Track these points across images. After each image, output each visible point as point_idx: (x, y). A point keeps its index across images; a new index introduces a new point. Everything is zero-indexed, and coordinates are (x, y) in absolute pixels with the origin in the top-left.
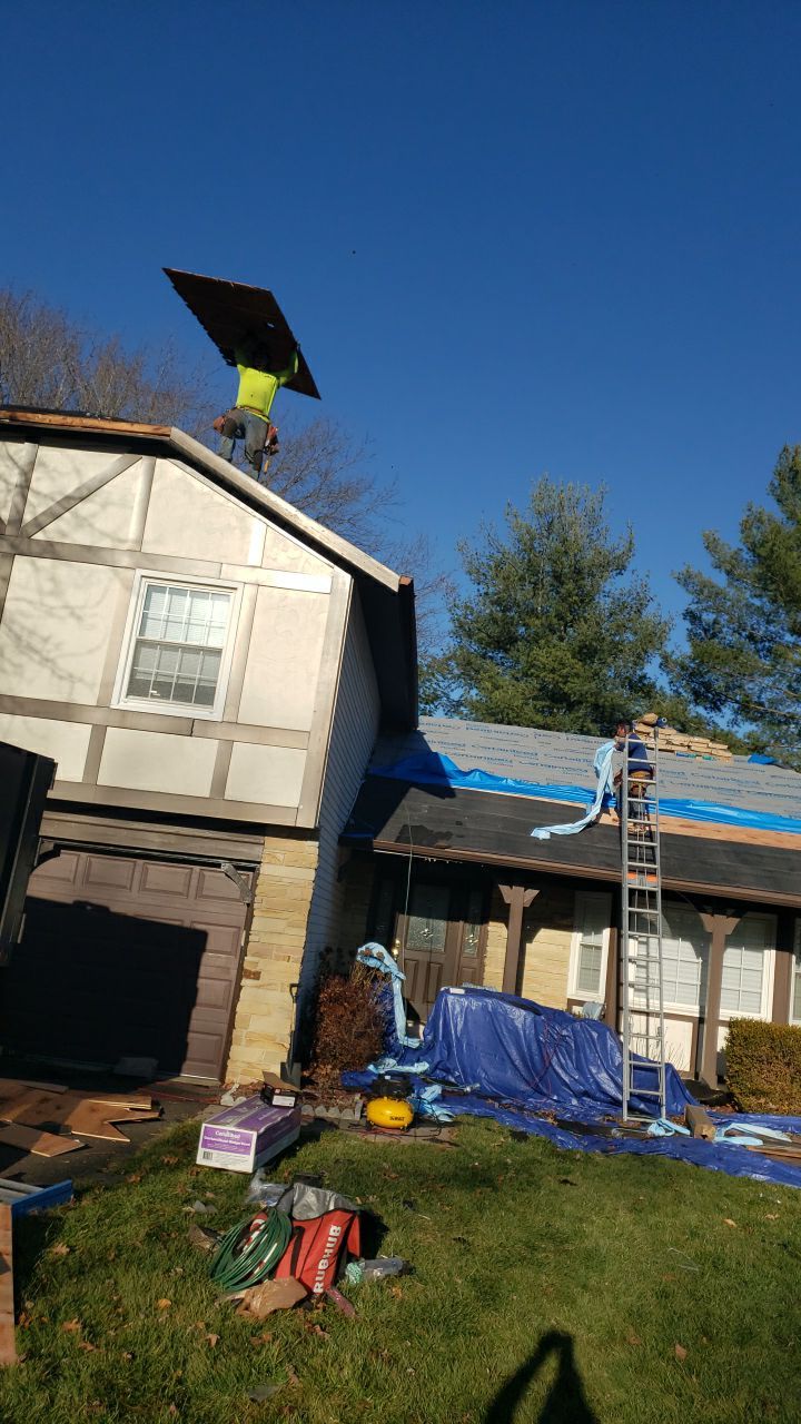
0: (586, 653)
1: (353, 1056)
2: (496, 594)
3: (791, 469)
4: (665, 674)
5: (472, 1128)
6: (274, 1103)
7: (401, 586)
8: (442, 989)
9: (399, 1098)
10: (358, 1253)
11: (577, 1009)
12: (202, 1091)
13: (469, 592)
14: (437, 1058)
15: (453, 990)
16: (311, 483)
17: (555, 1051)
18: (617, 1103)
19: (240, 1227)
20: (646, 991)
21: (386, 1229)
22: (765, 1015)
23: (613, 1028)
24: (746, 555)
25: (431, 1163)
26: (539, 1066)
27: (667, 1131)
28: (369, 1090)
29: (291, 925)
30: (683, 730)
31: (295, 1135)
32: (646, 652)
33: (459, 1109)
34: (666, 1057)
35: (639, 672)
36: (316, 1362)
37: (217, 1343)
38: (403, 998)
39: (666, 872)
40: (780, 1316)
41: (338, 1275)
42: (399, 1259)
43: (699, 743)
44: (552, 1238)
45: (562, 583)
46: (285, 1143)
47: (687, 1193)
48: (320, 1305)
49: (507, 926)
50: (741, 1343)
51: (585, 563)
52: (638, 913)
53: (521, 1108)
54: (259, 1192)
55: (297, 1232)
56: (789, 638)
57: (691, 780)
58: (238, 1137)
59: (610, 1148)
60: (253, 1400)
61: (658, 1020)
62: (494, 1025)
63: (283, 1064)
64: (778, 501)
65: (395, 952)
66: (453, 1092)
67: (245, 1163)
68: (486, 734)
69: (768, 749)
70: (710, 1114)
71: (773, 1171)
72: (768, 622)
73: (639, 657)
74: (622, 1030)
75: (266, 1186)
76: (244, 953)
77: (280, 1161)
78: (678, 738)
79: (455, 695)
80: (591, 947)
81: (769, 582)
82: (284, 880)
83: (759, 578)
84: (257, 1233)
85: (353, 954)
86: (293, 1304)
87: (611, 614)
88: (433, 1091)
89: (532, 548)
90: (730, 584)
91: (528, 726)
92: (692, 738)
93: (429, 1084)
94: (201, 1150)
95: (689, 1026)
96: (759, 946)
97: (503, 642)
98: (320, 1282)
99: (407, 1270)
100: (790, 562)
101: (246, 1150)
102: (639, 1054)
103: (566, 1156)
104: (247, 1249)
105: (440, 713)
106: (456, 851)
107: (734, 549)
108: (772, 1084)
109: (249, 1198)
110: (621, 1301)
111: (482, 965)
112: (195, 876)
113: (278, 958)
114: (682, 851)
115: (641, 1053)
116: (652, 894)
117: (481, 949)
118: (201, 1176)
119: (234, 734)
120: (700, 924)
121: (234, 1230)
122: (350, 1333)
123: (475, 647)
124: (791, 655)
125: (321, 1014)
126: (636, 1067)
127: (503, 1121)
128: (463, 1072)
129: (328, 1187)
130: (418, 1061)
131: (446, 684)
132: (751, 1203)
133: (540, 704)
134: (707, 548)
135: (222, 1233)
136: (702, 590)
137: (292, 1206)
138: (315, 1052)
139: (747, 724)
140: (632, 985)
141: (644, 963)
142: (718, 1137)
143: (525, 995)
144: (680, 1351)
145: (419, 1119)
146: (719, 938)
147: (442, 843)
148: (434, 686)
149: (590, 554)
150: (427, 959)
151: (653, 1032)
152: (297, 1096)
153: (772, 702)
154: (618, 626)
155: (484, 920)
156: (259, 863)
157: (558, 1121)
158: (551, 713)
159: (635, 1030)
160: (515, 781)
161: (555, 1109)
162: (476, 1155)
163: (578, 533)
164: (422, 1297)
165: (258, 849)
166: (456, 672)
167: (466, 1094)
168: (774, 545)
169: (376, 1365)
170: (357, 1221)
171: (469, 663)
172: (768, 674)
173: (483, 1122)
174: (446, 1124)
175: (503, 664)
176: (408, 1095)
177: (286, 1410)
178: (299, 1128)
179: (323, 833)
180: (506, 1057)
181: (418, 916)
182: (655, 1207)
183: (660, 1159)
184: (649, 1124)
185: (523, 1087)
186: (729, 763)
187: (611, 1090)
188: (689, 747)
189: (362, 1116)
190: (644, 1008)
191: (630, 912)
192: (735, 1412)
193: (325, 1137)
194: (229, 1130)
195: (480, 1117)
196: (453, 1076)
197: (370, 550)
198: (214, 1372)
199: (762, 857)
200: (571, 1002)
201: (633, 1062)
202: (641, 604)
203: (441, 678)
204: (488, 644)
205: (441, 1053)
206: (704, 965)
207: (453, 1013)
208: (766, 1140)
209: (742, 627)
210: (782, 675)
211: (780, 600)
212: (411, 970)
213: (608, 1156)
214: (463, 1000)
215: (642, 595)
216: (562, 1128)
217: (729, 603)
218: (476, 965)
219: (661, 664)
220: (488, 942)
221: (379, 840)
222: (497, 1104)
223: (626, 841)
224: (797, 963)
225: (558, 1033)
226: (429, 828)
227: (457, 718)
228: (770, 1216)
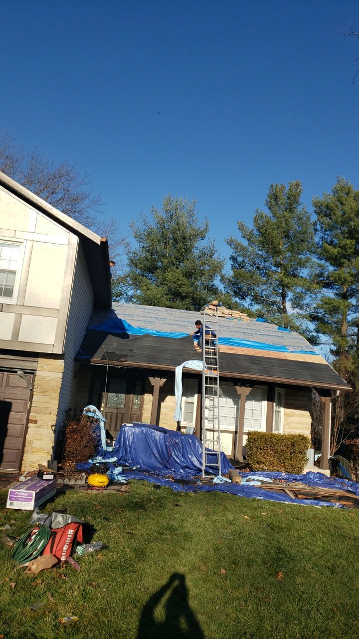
0: (188, 275)
1: (82, 456)
2: (147, 247)
3: (274, 195)
4: (222, 284)
5: (136, 485)
6: (44, 478)
7: (102, 242)
8: (123, 424)
9: (103, 473)
10: (82, 542)
11: (183, 431)
12: (10, 476)
13: (135, 246)
14: (121, 455)
15: (127, 425)
16: (60, 195)
17: (173, 449)
18: (200, 470)
19: (27, 534)
20: (213, 421)
21: (96, 531)
22: (263, 429)
23: (199, 438)
24: (256, 232)
25: (117, 501)
26: (166, 456)
27: (221, 481)
28: (89, 471)
29: (51, 398)
30: (230, 308)
31: (54, 492)
32: (214, 275)
33: (130, 477)
34: (221, 449)
35: (211, 283)
36: (62, 590)
37: (15, 586)
38: (105, 430)
39: (221, 369)
40: (265, 553)
41: (72, 552)
42: (101, 543)
43: (236, 313)
44: (170, 529)
45: (177, 243)
46: (49, 496)
47: (229, 506)
48: (64, 566)
49: (152, 395)
50: (249, 566)
51: (187, 235)
52: (209, 387)
53: (158, 475)
54: (36, 519)
55: (53, 534)
56: (274, 268)
57: (232, 329)
58: (26, 494)
59: (196, 490)
60: (31, 609)
61: (218, 433)
62: (146, 438)
63: (49, 462)
64: (270, 208)
65: (102, 409)
66: (128, 470)
67: (30, 506)
68: (144, 310)
69: (265, 316)
70: (240, 473)
71: (265, 495)
72: (265, 261)
73: (211, 276)
74: (202, 439)
75: (39, 516)
76: (29, 412)
77: (47, 504)
78: (227, 311)
79: (130, 293)
80: (189, 403)
81: (265, 244)
82: (48, 378)
83: (261, 242)
84: (34, 536)
85: (82, 411)
86: (51, 566)
87: (199, 257)
88: (119, 469)
89: (164, 227)
90: (249, 245)
91: (163, 307)
92: (233, 311)
93: (117, 467)
94: (9, 502)
95: (231, 436)
96: (260, 400)
97: (152, 269)
98: (64, 555)
99: (104, 547)
100: (274, 236)
101: (30, 500)
102: (210, 448)
103: (178, 494)
104: (30, 544)
105: (123, 301)
106: (130, 363)
107: (251, 229)
108: (265, 458)
109: (32, 521)
110: (198, 553)
111: (141, 414)
112: (5, 377)
113: (45, 414)
114: (229, 360)
115: (211, 448)
116: (215, 379)
117: (141, 406)
118: (8, 514)
119: (22, 311)
120: (236, 390)
121: (23, 536)
122: (77, 576)
123: (139, 271)
124: (274, 276)
125: (67, 438)
126: (208, 454)
127: (150, 481)
128: (133, 461)
129: (69, 514)
130: (112, 457)
131: (126, 288)
132: (255, 509)
133: (168, 297)
134: (239, 229)
135: (18, 538)
136: (237, 247)
137: (51, 523)
138: (64, 455)
139: (256, 305)
140: (206, 419)
141: (212, 409)
142: (243, 482)
143: (160, 425)
144: (223, 571)
145: (112, 482)
146: (243, 397)
147: (123, 359)
148: (120, 289)
149: (189, 230)
150: (116, 412)
151: (216, 439)
152: (55, 475)
153: (267, 296)
154: (202, 263)
155: (142, 393)
156: (36, 370)
157: (174, 479)
158: (173, 301)
159: (208, 438)
160: (156, 331)
161: (173, 475)
162: (137, 496)
163: (184, 220)
164: (111, 558)
165: (35, 364)
166: (130, 282)
167: (134, 470)
168: (267, 228)
169: (89, 589)
170: (81, 527)
171: (136, 279)
172: (265, 284)
173: (141, 482)
174: (124, 484)
175: (151, 279)
176: (107, 471)
177: (47, 613)
178: (55, 490)
179: (66, 356)
180: (151, 453)
181: (112, 393)
182: (215, 513)
183: (218, 493)
184: (214, 478)
185: (159, 466)
186: (248, 321)
187: (197, 464)
188: (231, 315)
189: (85, 483)
190: (212, 428)
191: (206, 387)
192: (245, 593)
193: (68, 492)
194: (22, 492)
195: (139, 480)
196: (128, 463)
197: (88, 226)
198: (13, 599)
199: (260, 361)
200: (181, 428)
201: (207, 452)
202: (212, 253)
203: (123, 285)
204: (145, 270)
205: (122, 453)
206: (238, 408)
207: (128, 435)
208: (263, 482)
209: (254, 263)
210: (271, 284)
211: (270, 252)
212: (109, 417)
213: (195, 493)
214: (132, 429)
215: (212, 249)
216: (176, 482)
217: (249, 253)
218: (138, 413)
219: (221, 280)
220: (144, 403)
221: (94, 359)
222: (147, 474)
223: (204, 356)
224: (276, 406)
225: (174, 441)
226: (117, 353)
227: (131, 303)
228: (264, 514)
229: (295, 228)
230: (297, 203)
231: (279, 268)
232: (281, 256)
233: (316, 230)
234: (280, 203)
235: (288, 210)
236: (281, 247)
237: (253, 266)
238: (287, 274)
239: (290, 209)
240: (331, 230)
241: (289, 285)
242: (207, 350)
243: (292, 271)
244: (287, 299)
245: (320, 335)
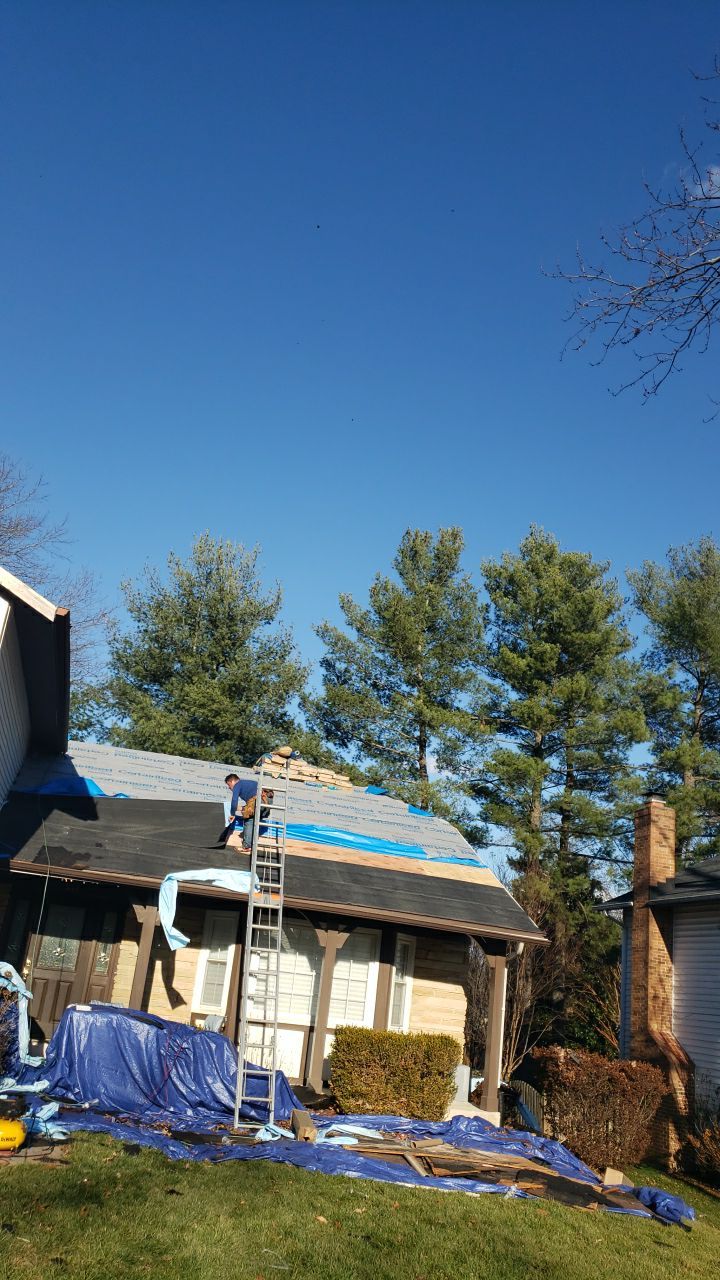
0: (235, 691)
2: (155, 632)
3: (412, 550)
4: (302, 713)
5: (86, 1145)
7: (57, 617)
8: (69, 1007)
9: (13, 1117)
11: (199, 1023)
13: (130, 628)
14: (58, 1075)
15: (80, 1007)
17: (175, 1064)
18: (230, 1111)
20: (264, 1003)
22: (367, 1022)
23: (231, 1039)
24: (373, 617)
25: (38, 1184)
26: (158, 1079)
27: (274, 1136)
30: (316, 762)
32: (287, 693)
33: (75, 1126)
34: (278, 1065)
35: (280, 710)
38: (29, 1017)
39: (288, 891)
43: (326, 775)
44: (151, 1250)
45: (217, 627)
47: (286, 1194)
49: (138, 944)
51: (238, 612)
52: (261, 930)
53: (137, 1122)
56: (405, 688)
57: (317, 807)
59: (218, 1155)
61: (272, 1030)
62: (117, 1039)
64: (401, 574)
65: (26, 971)
66: (71, 1109)
69: (384, 782)
70: (314, 1118)
71: (363, 1168)
72: (390, 674)
73: (281, 697)
74: (240, 1041)
78: (309, 769)
79: (108, 724)
80: (216, 963)
81: (391, 640)
83: (383, 636)
87: (259, 658)
88: (50, 1109)
89: (191, 593)
90: (360, 640)
91: (172, 754)
92: (320, 770)
93: (47, 1102)
95: (300, 1036)
96: (366, 959)
97: (160, 676)
100: (408, 626)
102: (254, 1063)
103: (176, 1167)
105: (92, 739)
106: (94, 872)
107: (364, 611)
108: (369, 1085)
111: (111, 983)
114: (305, 872)
115: (256, 1062)
116: (275, 912)
117: (112, 968)
120: (315, 938)
123: (132, 679)
124: (405, 703)
126: (249, 1076)
127: (118, 1136)
128: (83, 1088)
130: (39, 1079)
131: (101, 712)
132: (342, 1199)
133: (189, 734)
134: (342, 607)
136: (337, 643)
139: (368, 759)
140: (250, 998)
141: (264, 977)
142: (318, 1138)
143: (150, 1010)
145: (32, 1138)
146: (330, 953)
147: (79, 864)
148: (90, 714)
149: (243, 604)
150: (57, 978)
151: (267, 1042)
153: (389, 742)
154: (263, 668)
155: (117, 938)
157: (173, 1132)
158: (199, 744)
159: (250, 1040)
161: (171, 1121)
162: (85, 1171)
163: (233, 584)
166: (111, 701)
167: (84, 1110)
168: (396, 609)
171: (124, 694)
172: (387, 717)
173: (98, 1138)
174: (60, 1142)
175: (157, 696)
176: (22, 1114)
180: (126, 1072)
181: (51, 935)
182: (254, 1209)
183: (264, 1163)
184: (257, 1130)
185: (142, 1100)
186: (351, 793)
187: (224, 1098)
188: (317, 777)
190: (260, 1018)
195: (94, 1133)
196: (72, 1092)
199: (371, 877)
200: (195, 1016)
201: (246, 1071)
202: (285, 651)
203: (96, 706)
204: (145, 677)
205: (62, 1072)
206: (317, 977)
207: (78, 1031)
208: (360, 1138)
209: (368, 676)
210: (398, 719)
211: (399, 656)
212: (40, 989)
213: (215, 1164)
214: (89, 1016)
215: (286, 643)
216: (175, 1139)
217: (358, 655)
218: (105, 983)
219: (300, 704)
220: (120, 961)
221: (17, 861)
222: (113, 1119)
223: (255, 862)
224: (397, 974)
225: (179, 1046)
226: (69, 849)
227: (108, 744)
228: (358, 1210)
229: (448, 613)
230: (453, 569)
231: (416, 689)
232: (419, 666)
233: (487, 621)
234: (421, 566)
235: (435, 580)
236: (420, 648)
237: (366, 682)
238: (430, 701)
239: (440, 578)
240: (516, 623)
241: (433, 723)
242: (261, 849)
243: (441, 696)
244: (428, 750)
245: (491, 826)
